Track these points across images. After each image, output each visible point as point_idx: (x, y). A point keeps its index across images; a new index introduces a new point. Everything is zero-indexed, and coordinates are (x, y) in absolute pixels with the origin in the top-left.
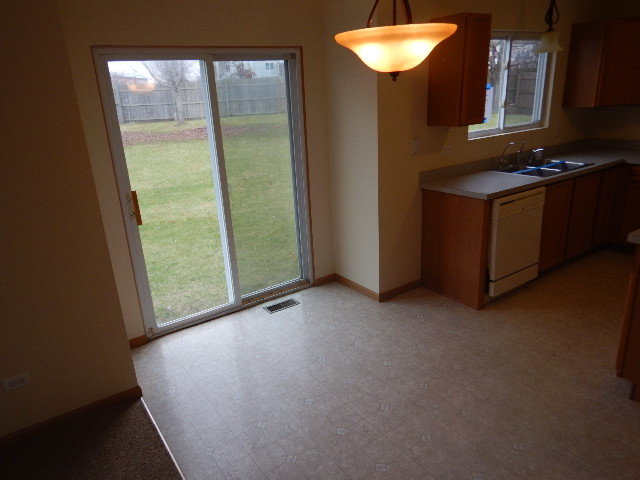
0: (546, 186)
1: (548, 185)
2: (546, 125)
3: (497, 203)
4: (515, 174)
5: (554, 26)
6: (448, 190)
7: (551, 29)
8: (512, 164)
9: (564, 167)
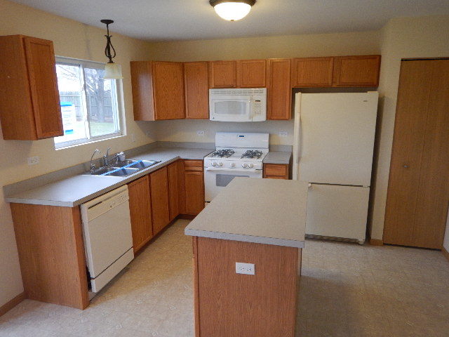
0: (127, 184)
1: (129, 183)
2: (125, 134)
3: (85, 207)
4: (102, 176)
5: (113, 59)
6: (35, 202)
7: (111, 62)
8: (101, 166)
9: (142, 165)
